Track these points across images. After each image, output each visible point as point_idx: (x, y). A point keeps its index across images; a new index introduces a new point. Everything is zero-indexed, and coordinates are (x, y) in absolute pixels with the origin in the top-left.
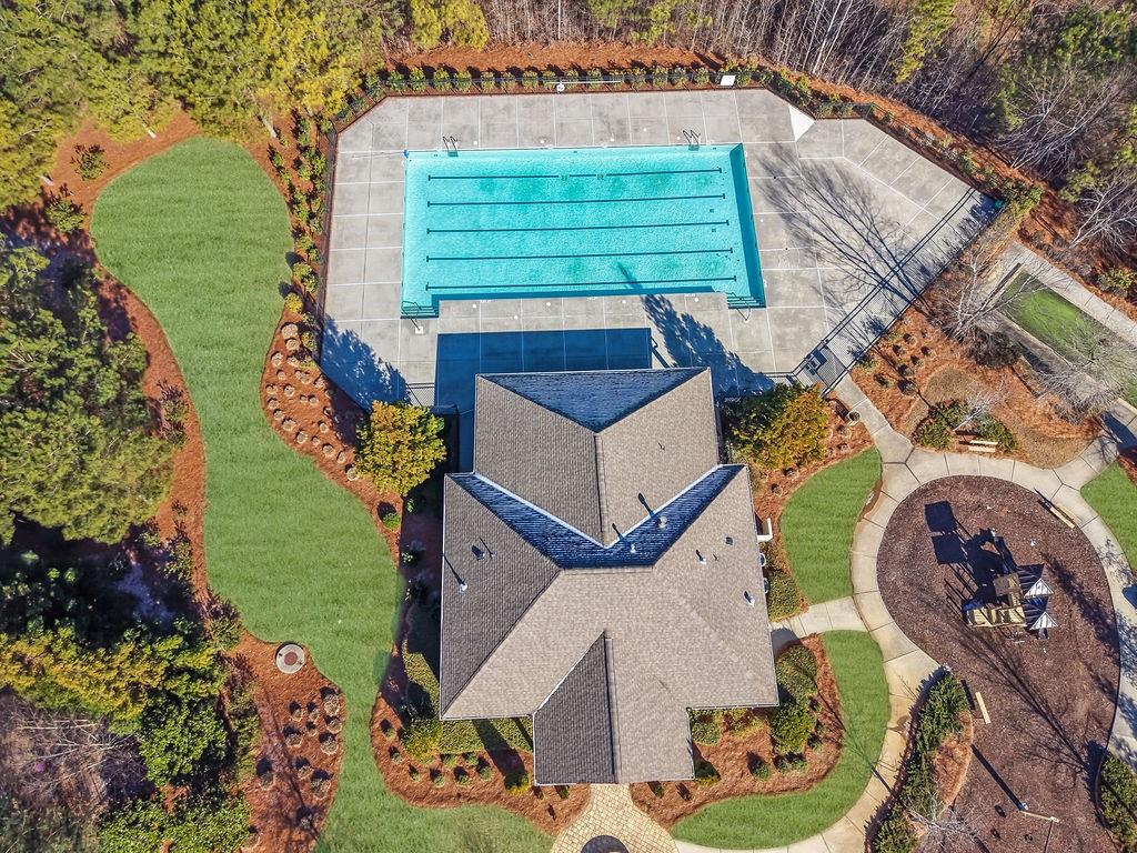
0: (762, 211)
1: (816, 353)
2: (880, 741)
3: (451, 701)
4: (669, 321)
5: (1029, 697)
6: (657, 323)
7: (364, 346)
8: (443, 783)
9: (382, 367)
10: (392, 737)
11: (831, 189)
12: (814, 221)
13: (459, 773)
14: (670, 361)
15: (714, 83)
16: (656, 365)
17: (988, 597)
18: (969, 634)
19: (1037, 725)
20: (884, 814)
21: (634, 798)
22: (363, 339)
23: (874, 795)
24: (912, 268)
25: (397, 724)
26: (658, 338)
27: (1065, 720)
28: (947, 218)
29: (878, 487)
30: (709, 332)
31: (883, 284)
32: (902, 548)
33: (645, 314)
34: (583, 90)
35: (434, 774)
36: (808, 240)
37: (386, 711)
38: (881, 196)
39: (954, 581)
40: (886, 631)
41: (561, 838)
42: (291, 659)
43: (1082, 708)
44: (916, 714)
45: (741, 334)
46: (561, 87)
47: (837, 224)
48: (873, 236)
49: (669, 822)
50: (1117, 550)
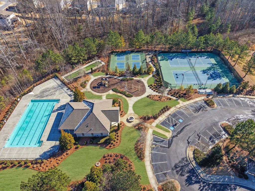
0: (45, 98)
1: (69, 95)
2: (118, 95)
3: (107, 131)
4: (57, 110)
5: (116, 84)
6: (57, 111)
7: (44, 153)
8: (119, 138)
9: (49, 150)
10: (112, 145)
11: (44, 91)
12: (49, 93)
13: (118, 136)
14: (64, 110)
15: (18, 102)
16: (64, 112)
17: (104, 85)
18: (108, 87)
19: (118, 84)
20: (126, 96)
21: (122, 117)
22: (42, 153)
23: (124, 96)
24: (61, 85)
25: (110, 145)
26: (60, 111)
27: (118, 82)
28: (55, 81)
29: (89, 92)
30: (61, 106)
31: (62, 88)
32: (97, 91)
33: (55, 113)
34: (7, 119)
35: (117, 139)
36: (52, 94)
37: (108, 147)
38: (49, 87)
39: (102, 87)
40: (107, 93)
41: (126, 125)
42: (98, 164)
43: (117, 81)
44: (116, 92)
45: (63, 102)
46: (5, 121)
47: (51, 91)
48: (55, 88)
49: (125, 114)
50: (101, 76)
